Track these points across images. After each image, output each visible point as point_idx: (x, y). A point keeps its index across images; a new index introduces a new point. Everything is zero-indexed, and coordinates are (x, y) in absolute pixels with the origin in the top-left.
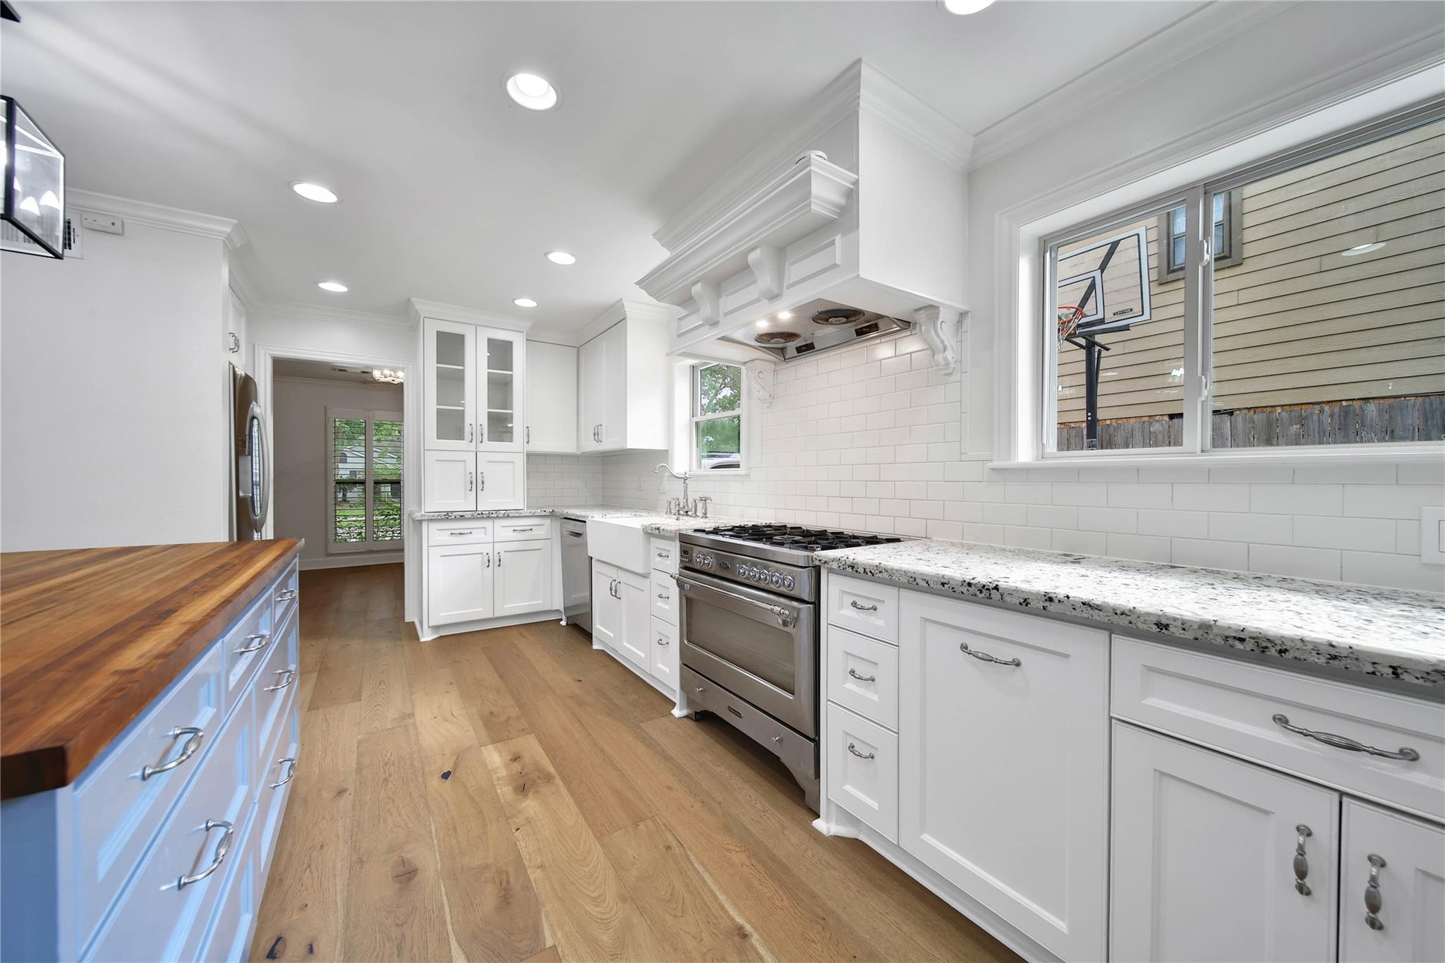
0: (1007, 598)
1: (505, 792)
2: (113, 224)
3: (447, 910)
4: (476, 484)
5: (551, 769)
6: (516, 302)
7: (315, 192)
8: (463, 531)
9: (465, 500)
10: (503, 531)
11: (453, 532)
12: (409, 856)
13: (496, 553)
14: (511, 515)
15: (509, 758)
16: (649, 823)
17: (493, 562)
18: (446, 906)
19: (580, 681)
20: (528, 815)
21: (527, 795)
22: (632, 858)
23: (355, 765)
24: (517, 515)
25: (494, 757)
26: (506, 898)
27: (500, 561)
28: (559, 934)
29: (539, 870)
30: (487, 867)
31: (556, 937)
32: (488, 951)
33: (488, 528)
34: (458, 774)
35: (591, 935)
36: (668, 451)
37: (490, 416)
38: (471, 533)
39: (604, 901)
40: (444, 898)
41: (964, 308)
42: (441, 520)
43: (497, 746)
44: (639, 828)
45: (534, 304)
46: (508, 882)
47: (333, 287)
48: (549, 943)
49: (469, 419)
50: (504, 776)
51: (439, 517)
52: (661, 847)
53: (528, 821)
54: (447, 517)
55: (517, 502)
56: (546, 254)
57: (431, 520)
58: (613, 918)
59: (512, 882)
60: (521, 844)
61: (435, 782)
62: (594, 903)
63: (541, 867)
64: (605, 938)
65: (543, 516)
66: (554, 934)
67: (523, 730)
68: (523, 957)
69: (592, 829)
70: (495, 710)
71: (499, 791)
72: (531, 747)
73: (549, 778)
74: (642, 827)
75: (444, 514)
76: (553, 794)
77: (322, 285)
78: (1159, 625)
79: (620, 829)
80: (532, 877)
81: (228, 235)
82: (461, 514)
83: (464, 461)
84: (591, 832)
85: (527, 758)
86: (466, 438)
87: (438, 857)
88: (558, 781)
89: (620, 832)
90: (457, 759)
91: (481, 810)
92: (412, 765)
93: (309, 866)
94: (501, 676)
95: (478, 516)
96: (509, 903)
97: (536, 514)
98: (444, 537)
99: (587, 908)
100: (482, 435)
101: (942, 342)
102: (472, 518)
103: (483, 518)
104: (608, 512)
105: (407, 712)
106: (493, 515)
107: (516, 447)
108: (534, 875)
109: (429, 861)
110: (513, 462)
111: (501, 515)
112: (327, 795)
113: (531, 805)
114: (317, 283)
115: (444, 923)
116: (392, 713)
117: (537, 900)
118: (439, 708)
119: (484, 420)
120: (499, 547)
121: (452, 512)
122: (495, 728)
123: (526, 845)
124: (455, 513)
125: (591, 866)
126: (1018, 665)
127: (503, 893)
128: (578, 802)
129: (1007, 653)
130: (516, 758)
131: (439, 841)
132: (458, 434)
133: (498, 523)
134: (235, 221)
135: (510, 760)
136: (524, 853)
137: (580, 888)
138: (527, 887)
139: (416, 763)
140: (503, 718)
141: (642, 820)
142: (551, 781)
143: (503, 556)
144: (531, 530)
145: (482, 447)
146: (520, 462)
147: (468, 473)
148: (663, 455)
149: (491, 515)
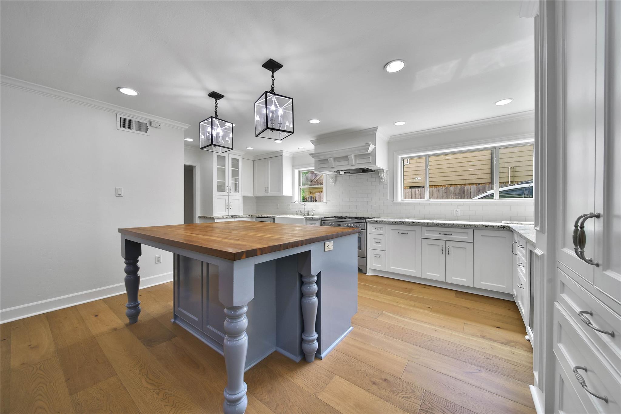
0: (407, 223)
2: (160, 126)
36: (292, 196)
41: (388, 170)
78: (427, 224)
86: (226, 191)
101: (384, 177)
107: (240, 194)
121: (224, 216)
126: (408, 234)
129: (406, 232)
132: (223, 190)
134: (190, 125)
145: (230, 194)
146: (241, 199)
148: (291, 197)
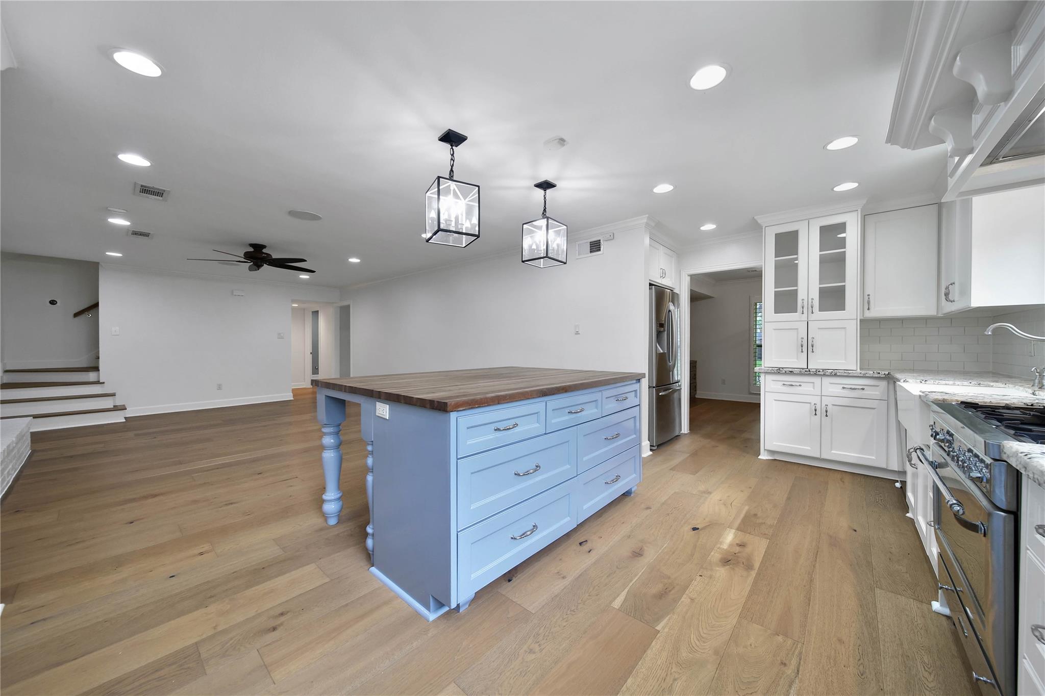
1: (715, 556)
3: (636, 578)
4: (808, 347)
5: (757, 565)
6: (835, 189)
7: (663, 188)
8: (793, 384)
9: (797, 359)
10: (833, 388)
11: (785, 383)
12: (645, 548)
13: (823, 405)
14: (838, 374)
15: (738, 542)
16: (790, 642)
17: (821, 412)
18: (638, 576)
19: (855, 531)
20: (714, 574)
21: (725, 566)
22: (749, 643)
23: (663, 501)
24: (845, 374)
25: (729, 538)
26: (661, 596)
27: (826, 412)
28: (666, 630)
29: (689, 600)
30: (669, 578)
31: (664, 629)
32: (633, 605)
33: (815, 383)
34: (700, 532)
35: (679, 646)
37: (822, 291)
38: (800, 385)
39: (704, 642)
40: (640, 574)
42: (774, 373)
43: (738, 533)
44: (777, 636)
45: (855, 185)
46: (670, 591)
47: (709, 227)
48: (658, 628)
49: (802, 295)
50: (724, 549)
51: (772, 371)
52: (779, 659)
53: (711, 577)
54: (779, 371)
55: (851, 363)
56: (825, 147)
57: (766, 373)
58: (699, 653)
59: (671, 593)
60: (695, 583)
61: (687, 528)
62: (698, 638)
63: (692, 600)
64: (684, 654)
65: (876, 377)
66: (664, 628)
67: (765, 534)
68: (642, 620)
69: (742, 610)
70: (759, 514)
71: (712, 553)
72: (758, 547)
73: (749, 567)
74: (780, 638)
75: (776, 369)
76: (742, 576)
77: (702, 228)
79: (762, 626)
80: (683, 599)
81: (646, 223)
82: (791, 370)
83: (797, 329)
84: (740, 611)
85: (748, 550)
87: (655, 557)
88: (753, 574)
89: (760, 627)
90: (709, 525)
91: (694, 555)
92: (686, 515)
93: (614, 526)
94: (788, 499)
95: (806, 373)
96: (660, 598)
97: (867, 375)
98: (778, 387)
99: (692, 635)
100: (812, 307)
102: (800, 374)
103: (810, 375)
104: (1009, 381)
105: (710, 490)
106: (820, 373)
108: (685, 599)
109: (651, 555)
110: (845, 328)
111: (827, 374)
112: (643, 506)
113: (722, 572)
114: (699, 228)
115: (631, 581)
116: (702, 487)
117: (674, 609)
118: (729, 496)
119: (815, 295)
120: (826, 401)
122: (748, 524)
123: (697, 585)
124: (785, 369)
125: (717, 623)
127: (663, 593)
128: (752, 592)
130: (742, 545)
131: (662, 552)
133: (827, 381)
135: (737, 544)
136: (691, 588)
137: (700, 625)
138: (676, 601)
139: (687, 515)
140: (760, 521)
141: (786, 635)
142: (749, 570)
143: (830, 408)
144: (863, 389)
147: (800, 338)
149: (818, 373)
